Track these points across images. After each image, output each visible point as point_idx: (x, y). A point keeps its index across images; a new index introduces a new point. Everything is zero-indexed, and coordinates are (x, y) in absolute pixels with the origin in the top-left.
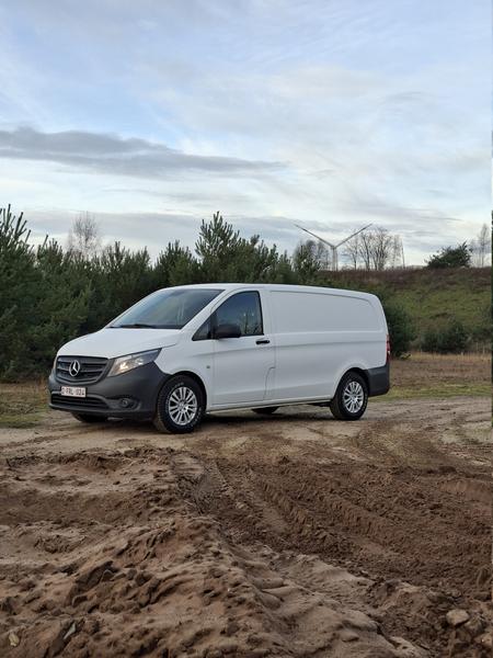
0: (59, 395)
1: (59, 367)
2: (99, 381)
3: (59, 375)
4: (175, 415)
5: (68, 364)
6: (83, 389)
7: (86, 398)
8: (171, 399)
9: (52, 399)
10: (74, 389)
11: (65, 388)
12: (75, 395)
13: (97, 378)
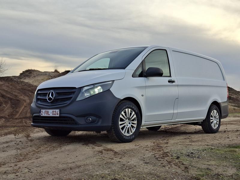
0: (39, 116)
1: (39, 97)
2: (70, 104)
3: (39, 102)
4: (123, 128)
5: (45, 95)
6: (58, 111)
7: (60, 117)
8: (121, 116)
9: (34, 119)
10: (50, 111)
11: (43, 111)
12: (51, 115)
13: (68, 102)
